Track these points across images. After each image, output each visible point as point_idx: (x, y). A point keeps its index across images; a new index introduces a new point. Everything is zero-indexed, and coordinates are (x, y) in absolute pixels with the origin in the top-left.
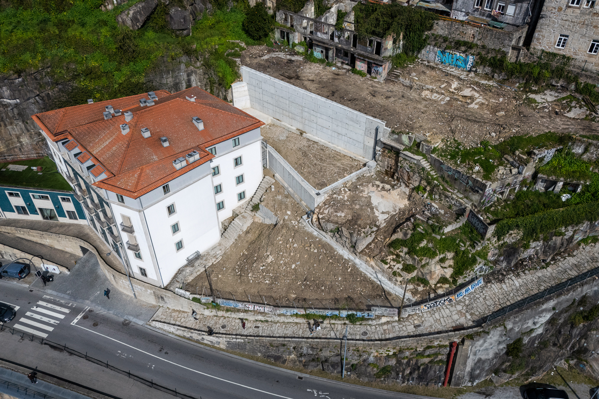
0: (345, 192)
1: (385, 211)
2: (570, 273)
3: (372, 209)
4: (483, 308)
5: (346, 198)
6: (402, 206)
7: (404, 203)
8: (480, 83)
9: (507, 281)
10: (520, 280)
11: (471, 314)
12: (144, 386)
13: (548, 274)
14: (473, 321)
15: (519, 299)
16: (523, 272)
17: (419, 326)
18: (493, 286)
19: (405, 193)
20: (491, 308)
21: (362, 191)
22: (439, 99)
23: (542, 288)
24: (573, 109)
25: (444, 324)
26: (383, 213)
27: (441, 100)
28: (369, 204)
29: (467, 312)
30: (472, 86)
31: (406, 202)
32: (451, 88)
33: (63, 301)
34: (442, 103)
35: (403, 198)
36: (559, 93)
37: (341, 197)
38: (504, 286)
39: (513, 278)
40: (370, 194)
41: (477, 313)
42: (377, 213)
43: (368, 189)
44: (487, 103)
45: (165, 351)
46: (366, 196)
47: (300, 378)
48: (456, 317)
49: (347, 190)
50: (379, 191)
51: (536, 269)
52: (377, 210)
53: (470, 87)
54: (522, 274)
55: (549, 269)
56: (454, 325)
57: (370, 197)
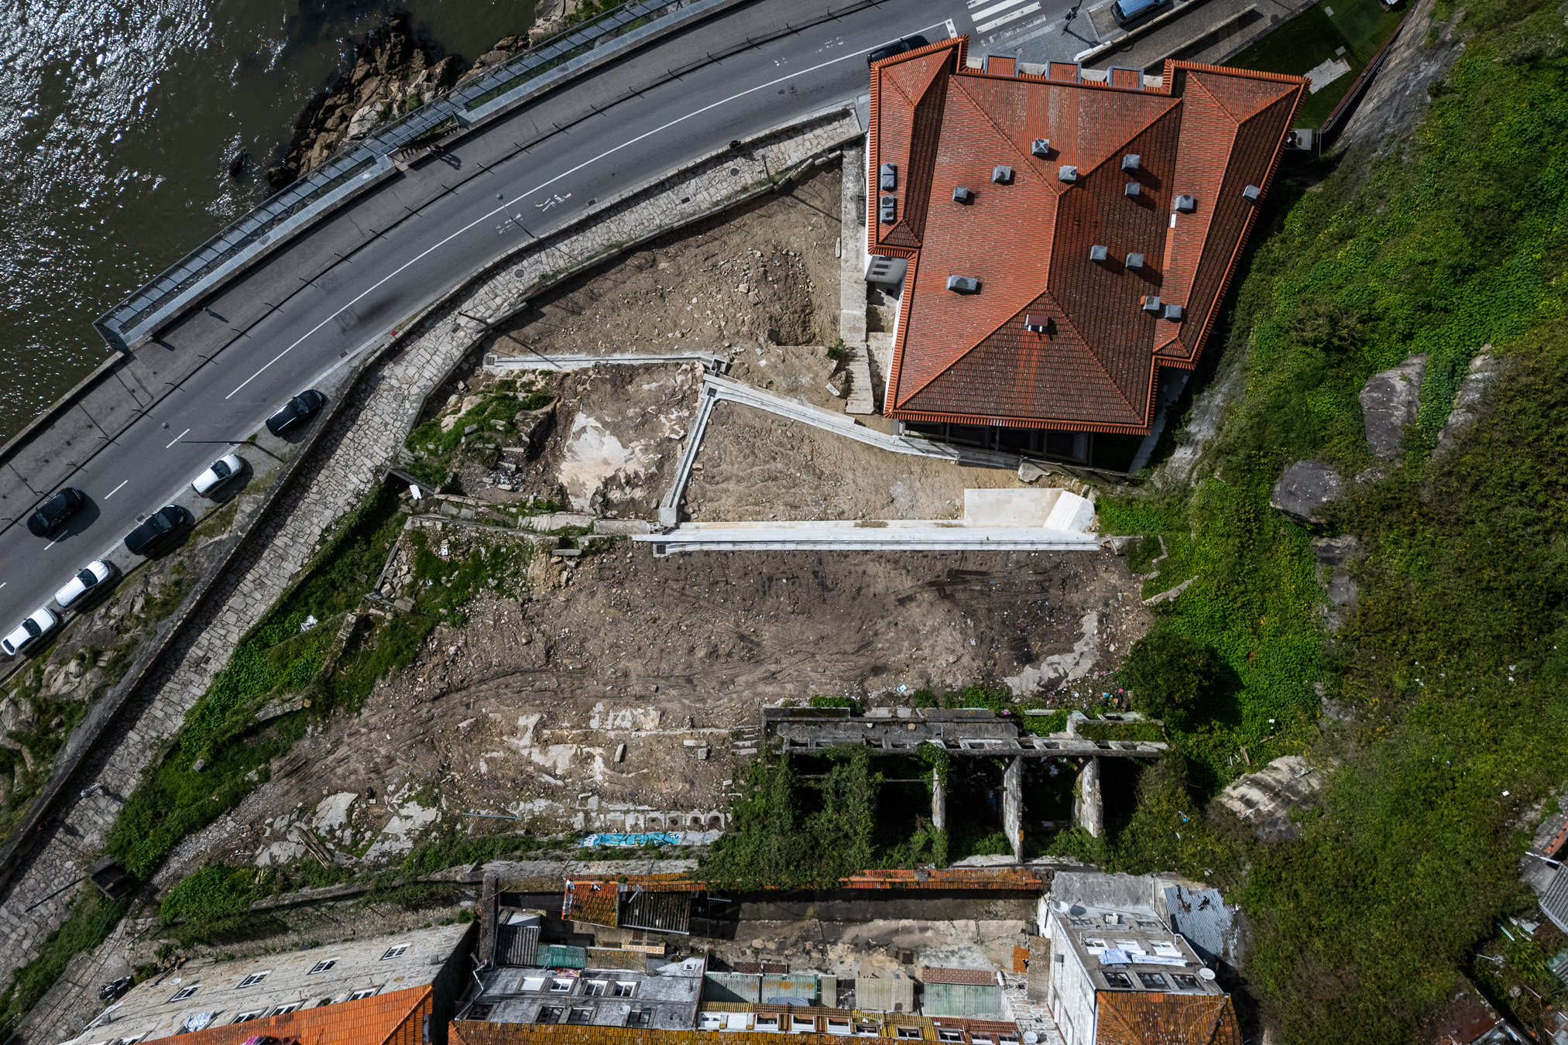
0: (673, 431)
1: (584, 436)
2: (285, 539)
3: (605, 425)
4: (381, 406)
5: (662, 418)
6: (564, 466)
7: (565, 473)
8: (547, 797)
9: (370, 475)
10: (351, 487)
11: (392, 387)
12: (760, 34)
13: (315, 521)
14: (384, 378)
15: (339, 452)
16: (353, 506)
17: (455, 331)
18: (385, 455)
19: (577, 496)
20: (370, 413)
21: (646, 450)
22: (612, 714)
23: (315, 489)
24: (343, 819)
25: (422, 351)
26: (584, 429)
27: (608, 714)
28: (616, 430)
29: (400, 388)
30: (560, 783)
31: (563, 479)
32: (601, 755)
33: (1008, 35)
34: (599, 707)
35: (573, 482)
36: (383, 855)
37: (673, 417)
38: (369, 464)
39: (362, 487)
40: (629, 451)
41: (385, 394)
42: (592, 421)
43: (639, 461)
44: (505, 738)
45: (787, 93)
46: (633, 445)
47: (592, 203)
48: (412, 371)
49: (673, 436)
50: (619, 470)
51: (337, 523)
52: (596, 428)
53: (563, 778)
54: (353, 501)
55: (317, 531)
56: (407, 358)
57: (625, 446)
